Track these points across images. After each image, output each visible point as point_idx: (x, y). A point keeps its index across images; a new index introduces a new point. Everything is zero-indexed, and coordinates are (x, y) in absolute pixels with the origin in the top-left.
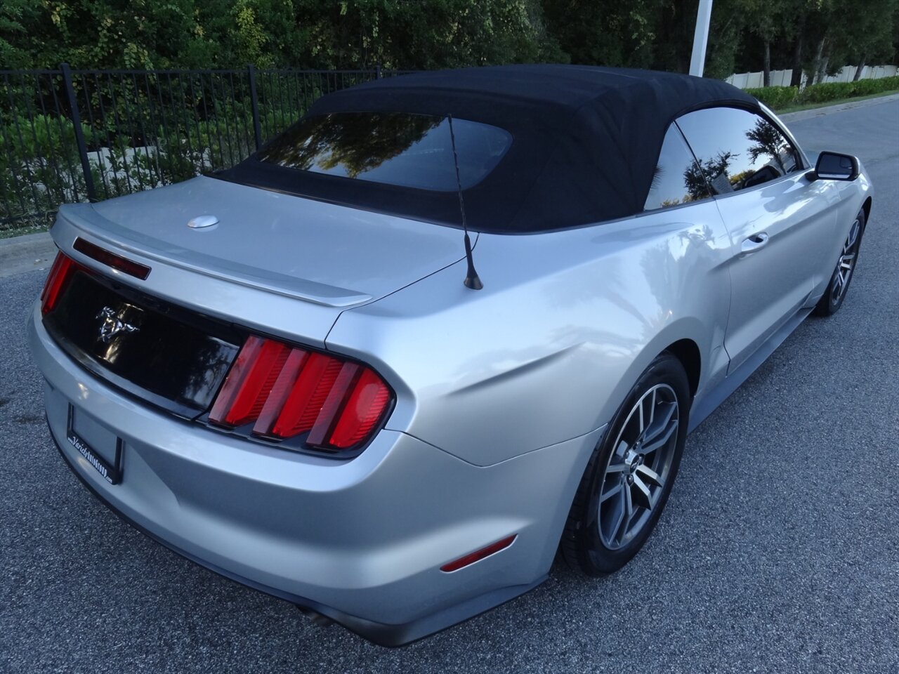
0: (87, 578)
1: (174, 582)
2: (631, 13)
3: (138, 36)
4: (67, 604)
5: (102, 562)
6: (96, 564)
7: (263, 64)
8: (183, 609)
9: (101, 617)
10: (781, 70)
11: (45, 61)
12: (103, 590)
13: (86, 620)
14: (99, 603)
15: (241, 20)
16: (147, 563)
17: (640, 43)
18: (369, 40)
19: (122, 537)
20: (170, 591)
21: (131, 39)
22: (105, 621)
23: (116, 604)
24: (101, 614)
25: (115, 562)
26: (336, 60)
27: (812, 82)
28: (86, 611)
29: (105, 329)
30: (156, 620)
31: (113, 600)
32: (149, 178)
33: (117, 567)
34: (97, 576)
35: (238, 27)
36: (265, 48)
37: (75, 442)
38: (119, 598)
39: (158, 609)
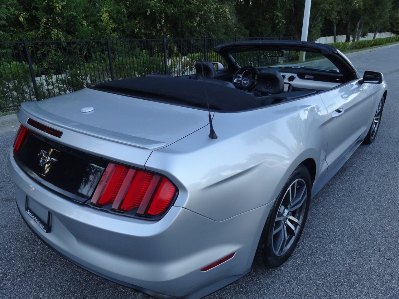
0: (36, 275)
1: (76, 276)
2: (275, 12)
3: (58, 26)
4: (26, 287)
5: (43, 266)
6: (40, 268)
7: (113, 37)
8: (80, 288)
9: (42, 293)
10: (341, 35)
11: (16, 37)
12: (43, 280)
13: (35, 295)
14: (41, 287)
15: (103, 18)
16: (63, 266)
17: (279, 25)
18: (160, 26)
19: (52, 254)
20: (74, 280)
21: (54, 27)
22: (44, 295)
23: (49, 286)
24: (42, 291)
25: (48, 266)
26: (145, 34)
27: (355, 40)
28: (35, 290)
29: (42, 160)
30: (68, 294)
31: (48, 285)
32: (63, 88)
33: (49, 269)
34: (40, 274)
35: (102, 21)
36: (114, 30)
37: (29, 212)
38: (50, 284)
39: (69, 289)
